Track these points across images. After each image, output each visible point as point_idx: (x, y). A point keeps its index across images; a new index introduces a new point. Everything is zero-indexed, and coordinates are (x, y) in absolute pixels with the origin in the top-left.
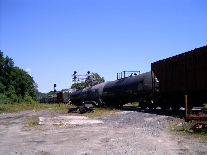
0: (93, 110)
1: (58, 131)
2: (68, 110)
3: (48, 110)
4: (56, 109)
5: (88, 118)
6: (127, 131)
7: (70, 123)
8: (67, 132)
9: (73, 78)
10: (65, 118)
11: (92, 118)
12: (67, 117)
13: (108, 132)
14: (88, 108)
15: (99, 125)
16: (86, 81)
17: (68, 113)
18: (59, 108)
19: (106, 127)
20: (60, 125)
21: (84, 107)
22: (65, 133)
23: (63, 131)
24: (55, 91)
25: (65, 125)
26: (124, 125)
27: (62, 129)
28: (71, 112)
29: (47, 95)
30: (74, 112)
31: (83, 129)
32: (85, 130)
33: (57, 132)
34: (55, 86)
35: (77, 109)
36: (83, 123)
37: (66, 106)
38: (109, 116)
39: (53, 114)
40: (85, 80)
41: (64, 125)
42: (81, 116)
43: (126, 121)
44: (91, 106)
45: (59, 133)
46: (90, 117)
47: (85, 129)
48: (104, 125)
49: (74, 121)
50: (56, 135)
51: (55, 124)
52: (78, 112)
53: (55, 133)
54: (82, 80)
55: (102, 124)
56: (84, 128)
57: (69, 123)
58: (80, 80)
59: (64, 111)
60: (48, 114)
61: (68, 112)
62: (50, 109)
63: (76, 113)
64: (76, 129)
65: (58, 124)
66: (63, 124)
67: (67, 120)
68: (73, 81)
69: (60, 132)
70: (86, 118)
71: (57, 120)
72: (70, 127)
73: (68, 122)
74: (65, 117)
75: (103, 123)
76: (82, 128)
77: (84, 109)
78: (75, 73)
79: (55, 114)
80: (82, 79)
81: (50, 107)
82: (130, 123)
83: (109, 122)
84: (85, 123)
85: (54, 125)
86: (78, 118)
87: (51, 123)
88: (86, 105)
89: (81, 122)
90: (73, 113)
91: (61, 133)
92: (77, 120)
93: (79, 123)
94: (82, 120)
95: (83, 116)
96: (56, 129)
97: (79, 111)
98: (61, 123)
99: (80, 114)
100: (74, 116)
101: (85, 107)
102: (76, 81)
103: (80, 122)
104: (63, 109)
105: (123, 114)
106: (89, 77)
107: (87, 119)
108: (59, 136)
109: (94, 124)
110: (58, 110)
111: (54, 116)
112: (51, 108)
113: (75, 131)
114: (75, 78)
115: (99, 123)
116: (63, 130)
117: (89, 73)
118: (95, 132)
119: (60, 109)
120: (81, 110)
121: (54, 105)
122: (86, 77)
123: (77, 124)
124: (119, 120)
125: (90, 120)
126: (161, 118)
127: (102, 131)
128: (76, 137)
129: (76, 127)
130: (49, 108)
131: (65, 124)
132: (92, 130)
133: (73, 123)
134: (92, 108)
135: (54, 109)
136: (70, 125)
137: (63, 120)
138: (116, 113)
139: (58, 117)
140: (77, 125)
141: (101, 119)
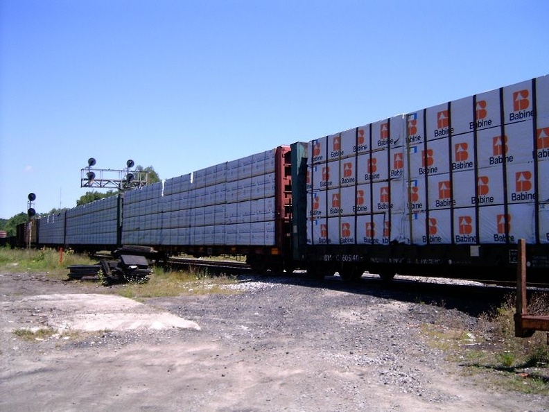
0: (148, 273)
1: (32, 360)
2: (69, 271)
3: (8, 268)
4: (31, 267)
5: (138, 304)
6: (301, 366)
7: (78, 325)
8: (70, 367)
9: (86, 177)
10: (59, 305)
11: (153, 302)
12: (66, 296)
13: (229, 370)
14: (133, 267)
15: (185, 334)
16: (122, 188)
17: (68, 280)
18: (41, 263)
19: (214, 347)
20: (42, 333)
21: (119, 265)
22: (60, 375)
23: (52, 361)
24: (31, 212)
25: (61, 333)
26: (274, 340)
27: (49, 350)
28: (78, 279)
29: (8, 223)
30: (87, 280)
31: (129, 354)
32: (137, 357)
33: (26, 370)
34: (32, 197)
35: (98, 269)
36: (126, 329)
37: (61, 258)
38: (204, 297)
39: (21, 282)
40: (120, 186)
41: (57, 336)
42: (113, 293)
43: (276, 322)
44: (143, 260)
45: (36, 372)
46: (143, 301)
47: (137, 352)
48: (203, 335)
49: (93, 315)
50: (22, 386)
51: (24, 332)
52: (99, 279)
53: (20, 374)
54: (109, 185)
55: (194, 330)
56: (131, 347)
57: (76, 327)
58: (103, 183)
59: (56, 273)
60: (5, 282)
61: (68, 277)
62: (14, 266)
63: (94, 281)
64: (102, 355)
65: (34, 330)
66: (52, 331)
67: (67, 312)
68: (85, 186)
69: (39, 365)
70: (131, 303)
71: (32, 311)
72: (79, 342)
73: (70, 324)
74: (60, 299)
75: (199, 328)
76: (123, 350)
77: (118, 270)
78: (92, 162)
79: (26, 285)
80: (109, 181)
81: (14, 259)
82: (290, 329)
83: (217, 322)
84: (133, 326)
85: (19, 334)
86: (106, 302)
87: (9, 325)
88: (127, 259)
89: (120, 322)
90: (85, 282)
91: (46, 375)
92: (101, 311)
93: (110, 327)
94: (121, 315)
95: (121, 295)
96: (27, 351)
97: (105, 274)
98: (46, 328)
99: (107, 286)
100: (91, 296)
101: (122, 265)
102: (94, 185)
103: (113, 323)
104: (55, 267)
105: (249, 292)
106: (130, 177)
107: (135, 310)
108: (34, 390)
109: (166, 332)
110: (38, 268)
111: (24, 291)
112: (16, 262)
113: (99, 362)
114: (91, 176)
115: (184, 329)
116: (54, 356)
117: (130, 164)
118: (179, 370)
119: (45, 267)
120: (109, 273)
121: (28, 253)
122: (124, 176)
123: (104, 329)
124: (245, 313)
125: (147, 311)
126: (386, 312)
127: (204, 367)
128: (110, 402)
129: (104, 345)
130: (11, 261)
131: (62, 328)
132: (166, 360)
133: (90, 325)
134: (145, 267)
135: (26, 265)
136: (77, 333)
137: (54, 312)
138: (223, 287)
139: (35, 297)
140: (106, 335)
141: (183, 311)
